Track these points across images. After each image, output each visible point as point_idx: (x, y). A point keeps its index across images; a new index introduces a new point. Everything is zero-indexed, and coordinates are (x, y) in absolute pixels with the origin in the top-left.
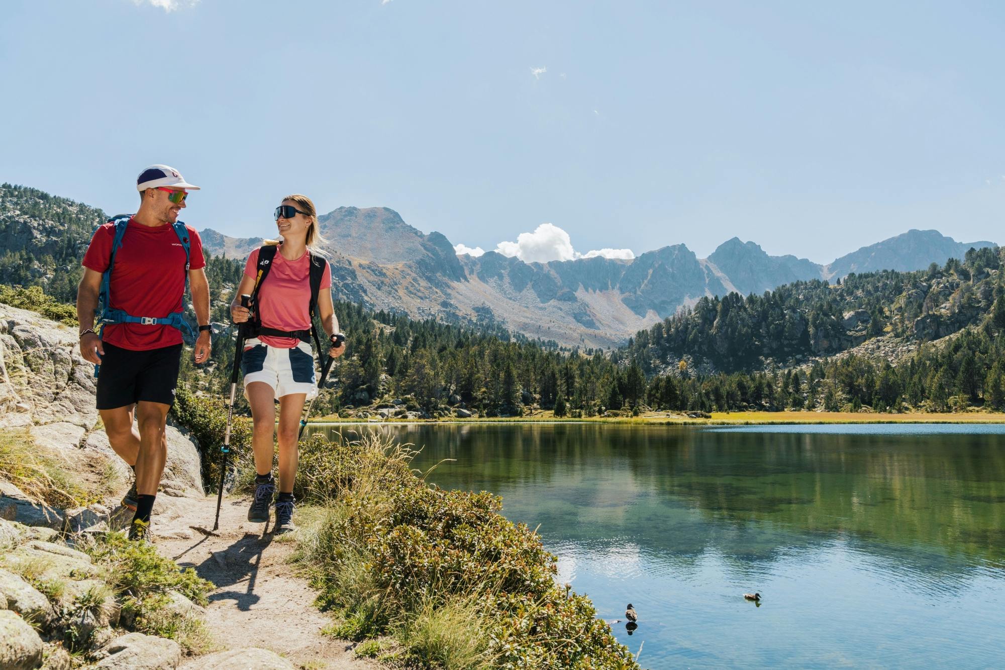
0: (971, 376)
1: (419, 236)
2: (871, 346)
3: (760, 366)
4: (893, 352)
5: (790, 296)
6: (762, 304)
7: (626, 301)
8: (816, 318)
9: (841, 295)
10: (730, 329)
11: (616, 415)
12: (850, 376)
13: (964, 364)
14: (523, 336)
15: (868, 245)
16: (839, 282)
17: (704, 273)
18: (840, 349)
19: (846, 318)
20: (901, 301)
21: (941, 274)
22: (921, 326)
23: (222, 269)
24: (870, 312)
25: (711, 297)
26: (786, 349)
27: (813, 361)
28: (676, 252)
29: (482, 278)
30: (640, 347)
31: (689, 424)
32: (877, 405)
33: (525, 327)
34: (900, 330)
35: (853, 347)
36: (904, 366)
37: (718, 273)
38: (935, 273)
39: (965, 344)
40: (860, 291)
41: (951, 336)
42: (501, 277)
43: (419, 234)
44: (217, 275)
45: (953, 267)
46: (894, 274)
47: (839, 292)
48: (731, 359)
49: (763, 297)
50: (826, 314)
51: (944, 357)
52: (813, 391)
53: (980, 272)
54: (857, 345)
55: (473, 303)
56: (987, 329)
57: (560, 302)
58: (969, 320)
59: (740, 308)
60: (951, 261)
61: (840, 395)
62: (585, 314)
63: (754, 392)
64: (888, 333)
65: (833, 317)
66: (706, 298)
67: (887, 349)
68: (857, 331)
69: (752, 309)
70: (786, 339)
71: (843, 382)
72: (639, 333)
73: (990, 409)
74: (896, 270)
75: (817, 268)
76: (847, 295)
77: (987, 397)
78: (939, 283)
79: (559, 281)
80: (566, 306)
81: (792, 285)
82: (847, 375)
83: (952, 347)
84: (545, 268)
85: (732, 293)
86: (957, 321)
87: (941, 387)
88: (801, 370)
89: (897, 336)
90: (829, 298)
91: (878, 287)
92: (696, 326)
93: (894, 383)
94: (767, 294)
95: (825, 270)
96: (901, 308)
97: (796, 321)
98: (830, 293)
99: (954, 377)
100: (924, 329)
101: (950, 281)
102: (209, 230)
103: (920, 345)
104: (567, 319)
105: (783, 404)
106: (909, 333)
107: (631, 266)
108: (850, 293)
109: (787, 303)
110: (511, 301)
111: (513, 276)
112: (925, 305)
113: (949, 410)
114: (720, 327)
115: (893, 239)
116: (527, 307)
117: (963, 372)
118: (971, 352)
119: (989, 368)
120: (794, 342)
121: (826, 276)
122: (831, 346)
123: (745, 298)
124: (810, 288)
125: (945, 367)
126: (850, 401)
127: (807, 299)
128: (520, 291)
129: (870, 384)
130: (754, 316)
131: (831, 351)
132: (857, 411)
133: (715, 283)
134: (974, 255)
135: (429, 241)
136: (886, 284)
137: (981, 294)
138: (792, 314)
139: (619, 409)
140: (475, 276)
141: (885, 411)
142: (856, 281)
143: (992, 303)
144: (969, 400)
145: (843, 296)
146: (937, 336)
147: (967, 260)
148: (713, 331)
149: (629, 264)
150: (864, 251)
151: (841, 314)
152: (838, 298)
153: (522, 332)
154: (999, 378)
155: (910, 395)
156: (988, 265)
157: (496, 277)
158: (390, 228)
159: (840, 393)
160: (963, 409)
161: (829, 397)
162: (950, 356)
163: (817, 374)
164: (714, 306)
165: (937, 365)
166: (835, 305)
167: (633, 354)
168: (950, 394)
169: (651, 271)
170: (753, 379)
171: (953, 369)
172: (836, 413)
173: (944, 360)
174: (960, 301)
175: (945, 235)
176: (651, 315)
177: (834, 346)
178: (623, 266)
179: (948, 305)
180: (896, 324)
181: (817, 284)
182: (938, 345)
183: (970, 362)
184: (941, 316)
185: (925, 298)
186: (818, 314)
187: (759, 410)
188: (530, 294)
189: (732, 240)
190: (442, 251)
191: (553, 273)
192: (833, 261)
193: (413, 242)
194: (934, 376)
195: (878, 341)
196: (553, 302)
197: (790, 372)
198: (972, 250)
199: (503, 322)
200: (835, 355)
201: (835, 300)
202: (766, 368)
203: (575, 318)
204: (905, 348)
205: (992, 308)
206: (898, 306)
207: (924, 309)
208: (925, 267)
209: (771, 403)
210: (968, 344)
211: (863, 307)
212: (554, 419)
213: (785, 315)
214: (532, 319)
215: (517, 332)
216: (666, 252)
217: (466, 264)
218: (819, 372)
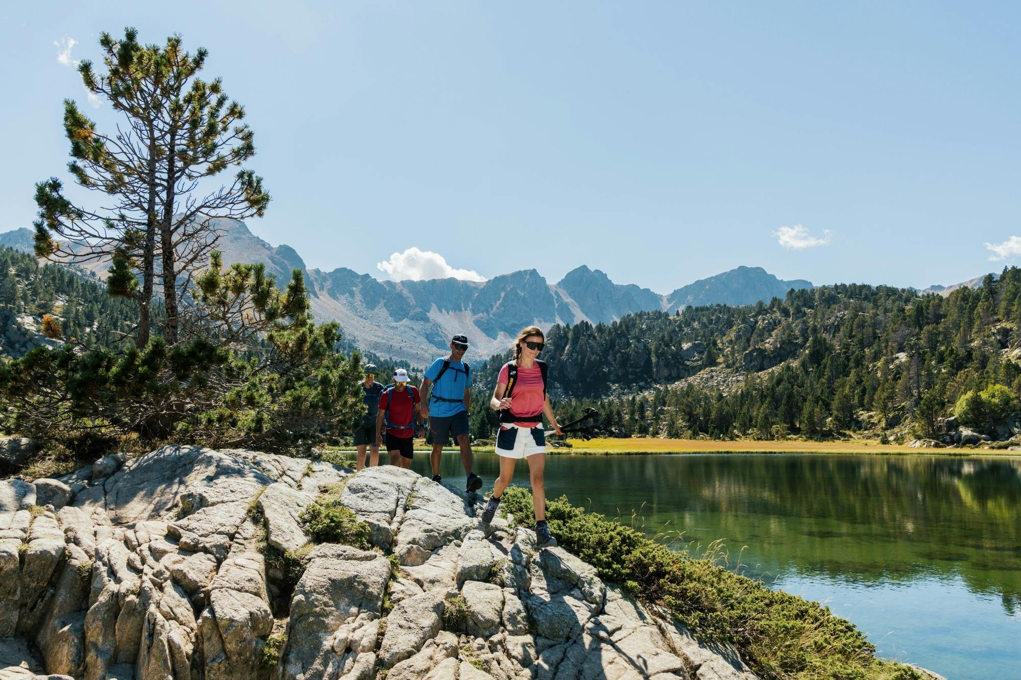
0: (791, 408)
1: (267, 249)
2: (705, 376)
3: (607, 391)
4: (724, 382)
5: (634, 325)
6: (610, 333)
7: (478, 323)
8: (657, 349)
9: (680, 327)
10: (580, 357)
11: (485, 444)
12: (689, 406)
13: (785, 397)
14: (375, 355)
15: (703, 278)
16: (678, 314)
17: (553, 298)
18: (679, 378)
19: (685, 348)
20: (732, 335)
21: (767, 312)
22: (749, 358)
23: (54, 279)
24: (705, 343)
25: (562, 324)
26: (630, 377)
27: (655, 389)
28: (528, 277)
29: (333, 295)
30: (494, 371)
31: (555, 454)
32: (712, 433)
33: (376, 346)
34: (731, 362)
35: (690, 376)
36: (735, 397)
37: (568, 300)
38: (761, 310)
39: (785, 378)
40: (697, 323)
41: (774, 368)
42: (352, 294)
43: (267, 246)
44: (49, 286)
45: (776, 306)
46: (725, 309)
47: (678, 324)
48: (580, 385)
49: (610, 326)
50: (667, 345)
51: (768, 390)
52: (657, 417)
53: (798, 311)
54: (694, 374)
55: (323, 320)
56: (803, 365)
57: (412, 322)
58: (788, 355)
59: (590, 336)
60: (775, 299)
61: (680, 423)
62: (437, 334)
63: (605, 420)
64: (720, 364)
65: (673, 348)
66: (558, 325)
67: (719, 378)
68: (693, 361)
69: (601, 338)
70: (631, 367)
71: (684, 411)
72: (493, 357)
73: (805, 438)
74: (728, 305)
75: (656, 298)
76: (685, 326)
77: (803, 427)
78: (764, 320)
79: (412, 301)
80: (418, 326)
81: (636, 314)
82: (687, 405)
83: (775, 380)
84: (398, 287)
85: (583, 321)
86: (779, 355)
87: (766, 418)
88: (644, 397)
89: (728, 367)
90: (670, 328)
91: (712, 320)
92: (548, 352)
93: (727, 413)
94: (615, 323)
95: (665, 300)
96: (731, 340)
97: (640, 351)
98: (670, 324)
99: (776, 408)
100: (751, 361)
101: (773, 317)
102: (25, 229)
103: (747, 375)
104: (418, 339)
105: (630, 431)
106: (738, 365)
107: (483, 289)
108: (688, 324)
109: (633, 333)
110: (362, 319)
111: (365, 293)
112: (752, 339)
113: (772, 438)
114: (570, 354)
115: (725, 273)
116: (379, 326)
117: (784, 405)
118: (790, 386)
119: (805, 400)
120: (637, 370)
121: (665, 307)
122: (670, 375)
123: (594, 326)
124: (653, 318)
125: (768, 399)
126: (690, 428)
127: (649, 329)
128: (373, 309)
129: (707, 413)
130: (602, 345)
131: (671, 379)
132: (695, 439)
133: (565, 310)
134: (794, 296)
135: (277, 254)
136: (718, 318)
137: (799, 331)
138: (637, 343)
139: (487, 437)
140: (325, 293)
141: (719, 438)
142: (693, 313)
143: (807, 340)
144: (789, 429)
145: (681, 327)
146: (762, 369)
147: (788, 299)
148: (564, 358)
149: (482, 286)
150: (700, 284)
151: (680, 345)
152: (677, 329)
153: (373, 351)
154: (813, 410)
155: (740, 424)
156: (805, 305)
157: (347, 294)
158: (236, 239)
159: (681, 421)
160: (784, 437)
161: (671, 425)
162: (773, 389)
163: (660, 402)
164: (566, 333)
165: (763, 397)
166: (674, 336)
167: (487, 378)
168: (774, 423)
169: (503, 294)
170: (603, 406)
171: (776, 401)
172: (677, 440)
173: (769, 392)
174: (782, 338)
175: (769, 272)
176: (502, 337)
177: (674, 375)
178: (476, 288)
179: (771, 340)
180: (727, 356)
181: (659, 315)
182: (762, 377)
183: (790, 396)
184: (765, 350)
185: (752, 333)
186: (660, 344)
187: (610, 436)
188: (381, 312)
189: (580, 268)
190: (291, 265)
191: (405, 292)
192: (672, 291)
193: (260, 255)
194: (760, 407)
195: (712, 371)
196: (405, 322)
197: (634, 398)
198: (793, 290)
199: (353, 341)
200: (674, 383)
201: (674, 331)
202: (612, 394)
203: (427, 338)
204: (734, 378)
205: (808, 345)
206: (729, 339)
207: (751, 343)
208: (754, 303)
209: (619, 430)
210: (788, 379)
211: (699, 338)
212: (426, 448)
213: (631, 344)
214: (383, 339)
215: (369, 352)
216: (519, 276)
217: (316, 280)
218: (661, 400)
